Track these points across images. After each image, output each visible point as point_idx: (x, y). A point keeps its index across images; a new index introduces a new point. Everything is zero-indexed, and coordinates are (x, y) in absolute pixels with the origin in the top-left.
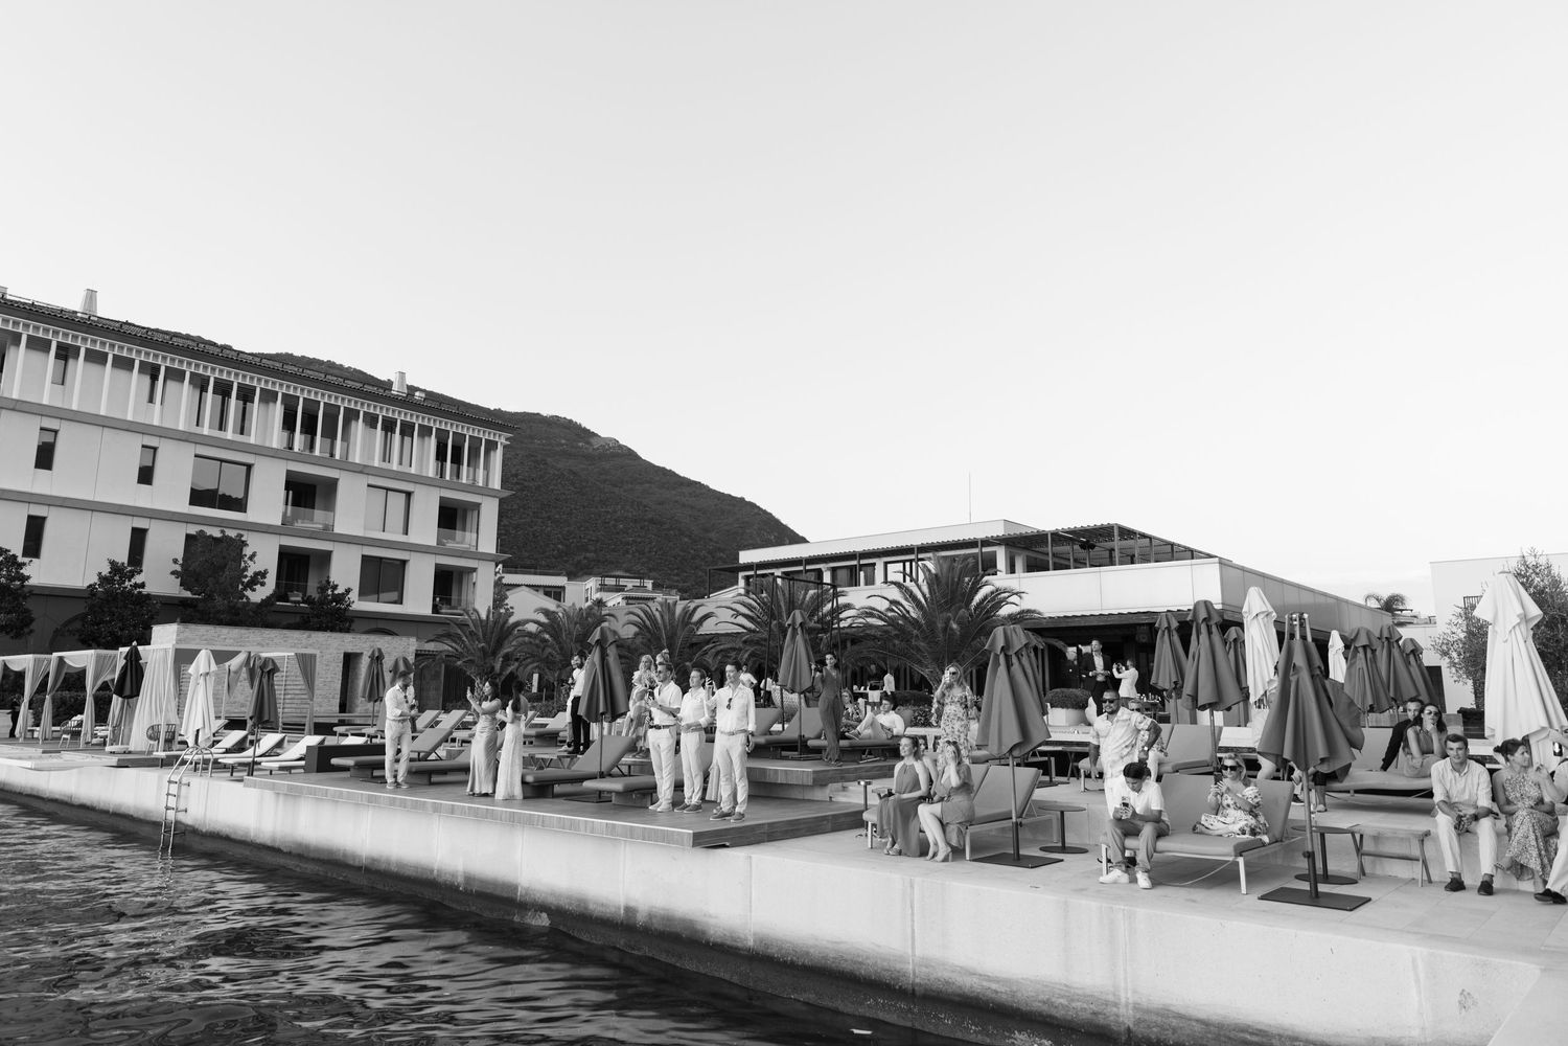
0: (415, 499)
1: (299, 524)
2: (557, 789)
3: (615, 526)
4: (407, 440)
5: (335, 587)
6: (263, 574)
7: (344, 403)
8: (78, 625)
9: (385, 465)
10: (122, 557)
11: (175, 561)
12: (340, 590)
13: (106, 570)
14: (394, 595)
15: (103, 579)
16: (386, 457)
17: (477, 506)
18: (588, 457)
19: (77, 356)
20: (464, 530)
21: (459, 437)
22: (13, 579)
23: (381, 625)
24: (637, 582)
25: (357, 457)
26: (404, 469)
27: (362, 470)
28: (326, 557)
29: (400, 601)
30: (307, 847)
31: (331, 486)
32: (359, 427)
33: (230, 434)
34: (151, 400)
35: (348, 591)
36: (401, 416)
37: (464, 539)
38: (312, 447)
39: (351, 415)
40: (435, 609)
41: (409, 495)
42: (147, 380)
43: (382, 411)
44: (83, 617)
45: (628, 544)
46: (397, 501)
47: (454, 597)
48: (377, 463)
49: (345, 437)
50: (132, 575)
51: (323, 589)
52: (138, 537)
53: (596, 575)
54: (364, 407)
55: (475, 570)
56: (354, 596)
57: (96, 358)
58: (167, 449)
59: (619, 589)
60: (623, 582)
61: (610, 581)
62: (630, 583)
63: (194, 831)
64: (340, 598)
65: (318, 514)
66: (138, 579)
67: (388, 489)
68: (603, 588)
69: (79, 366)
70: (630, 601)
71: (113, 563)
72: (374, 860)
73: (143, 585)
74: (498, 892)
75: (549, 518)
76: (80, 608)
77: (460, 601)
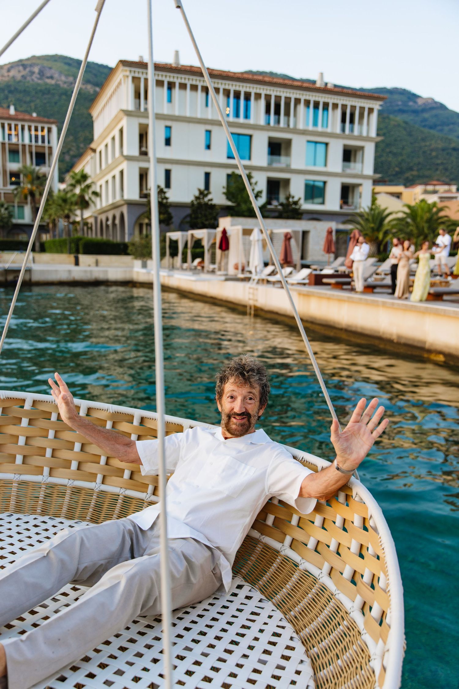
0: (330, 147)
1: (275, 165)
2: (445, 297)
3: (430, 154)
4: (326, 112)
5: (293, 197)
6: (261, 192)
7: (293, 95)
8: (188, 219)
9: (315, 129)
10: (202, 187)
11: (224, 187)
12: (296, 199)
13: (197, 194)
14: (320, 200)
15: (197, 198)
16: (315, 124)
17: (362, 148)
18: (415, 112)
19: (175, 86)
20: (355, 161)
21: (353, 108)
22: (163, 199)
23: (315, 216)
24: (446, 187)
25: (301, 126)
26: (325, 130)
27: (304, 132)
28: (287, 182)
29: (323, 203)
30: (315, 319)
31: (289, 142)
32: (301, 108)
33: (241, 120)
34: (207, 105)
35: (300, 199)
36: (322, 98)
37: (355, 167)
38: (278, 122)
39: (298, 101)
40: (341, 207)
41: (327, 144)
42: (204, 95)
43: (313, 97)
44: (190, 216)
45: (438, 164)
46: (321, 149)
47: (350, 200)
48: (311, 128)
49: (295, 115)
50: (206, 195)
51: (287, 198)
52: (207, 176)
53: (421, 184)
54: (304, 96)
55: (360, 185)
56: (302, 202)
57: (183, 86)
58: (215, 130)
59: (435, 192)
60: (438, 188)
61: (430, 188)
62: (442, 188)
63: (262, 310)
64: (296, 203)
65: (283, 159)
66: (210, 197)
67: (316, 143)
68: (426, 192)
69: (176, 91)
70: (443, 199)
71: (200, 190)
72: (349, 326)
73: (211, 200)
74: (416, 344)
75: (390, 152)
76: (189, 211)
77: (353, 203)
